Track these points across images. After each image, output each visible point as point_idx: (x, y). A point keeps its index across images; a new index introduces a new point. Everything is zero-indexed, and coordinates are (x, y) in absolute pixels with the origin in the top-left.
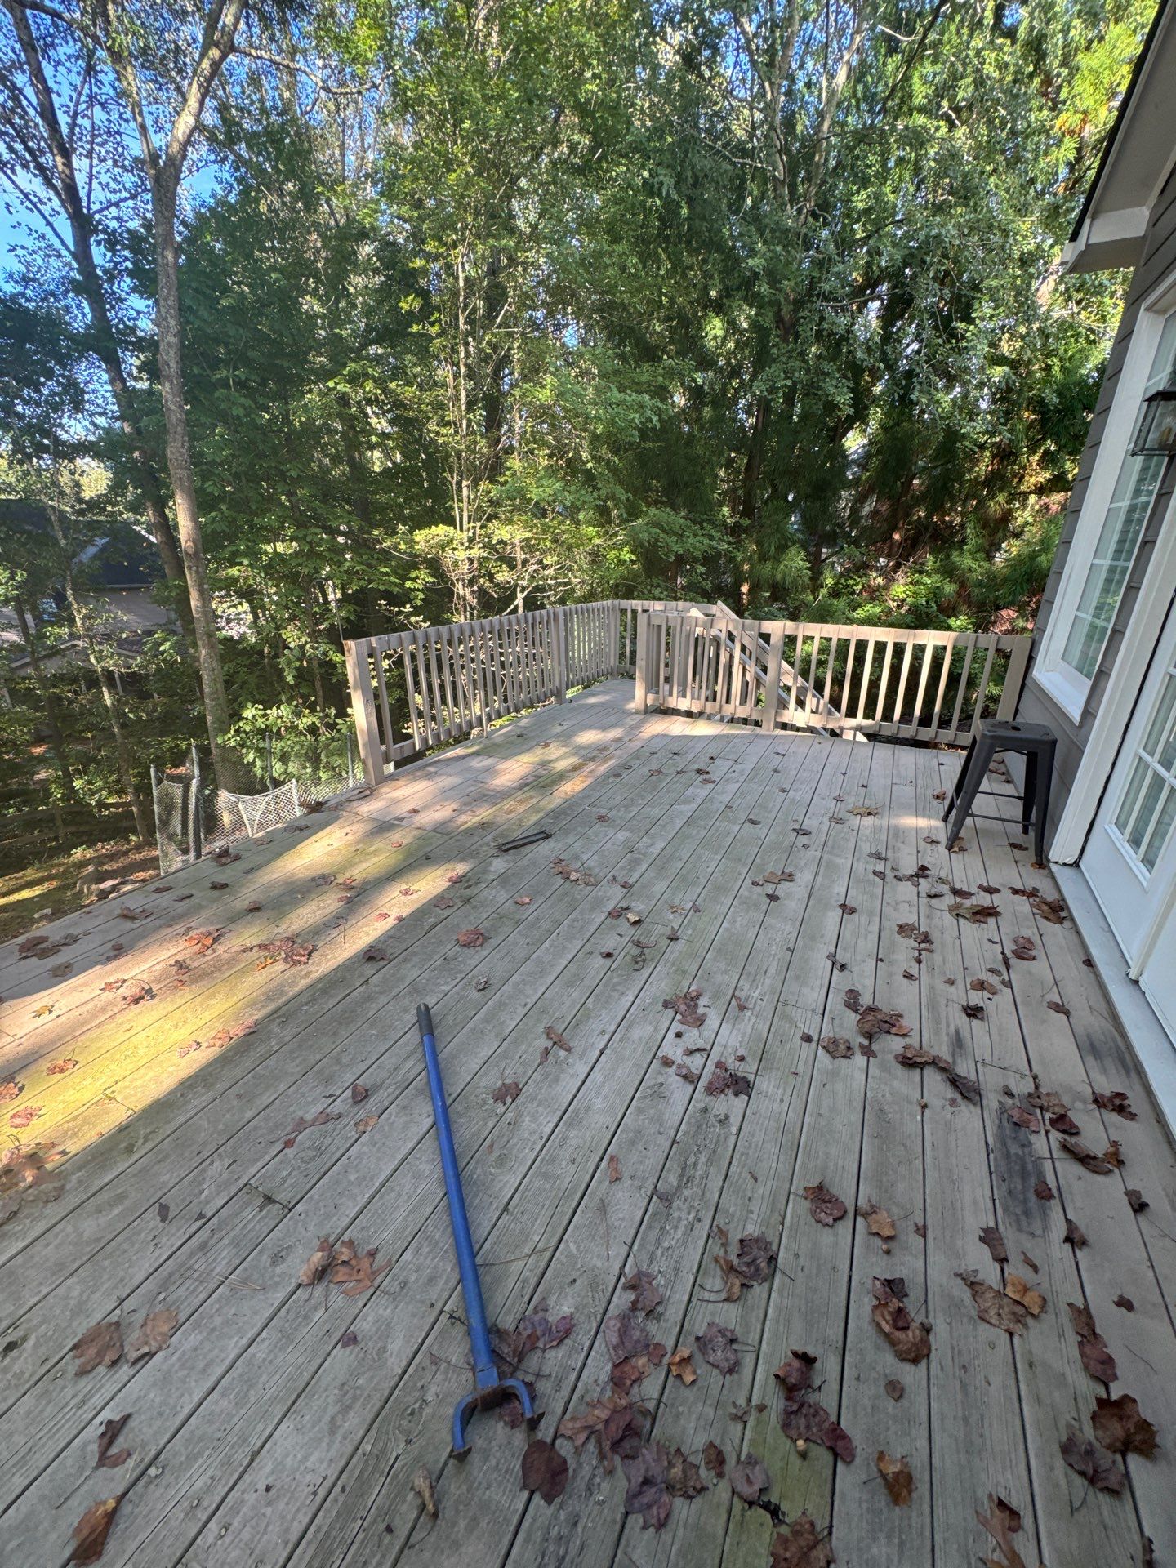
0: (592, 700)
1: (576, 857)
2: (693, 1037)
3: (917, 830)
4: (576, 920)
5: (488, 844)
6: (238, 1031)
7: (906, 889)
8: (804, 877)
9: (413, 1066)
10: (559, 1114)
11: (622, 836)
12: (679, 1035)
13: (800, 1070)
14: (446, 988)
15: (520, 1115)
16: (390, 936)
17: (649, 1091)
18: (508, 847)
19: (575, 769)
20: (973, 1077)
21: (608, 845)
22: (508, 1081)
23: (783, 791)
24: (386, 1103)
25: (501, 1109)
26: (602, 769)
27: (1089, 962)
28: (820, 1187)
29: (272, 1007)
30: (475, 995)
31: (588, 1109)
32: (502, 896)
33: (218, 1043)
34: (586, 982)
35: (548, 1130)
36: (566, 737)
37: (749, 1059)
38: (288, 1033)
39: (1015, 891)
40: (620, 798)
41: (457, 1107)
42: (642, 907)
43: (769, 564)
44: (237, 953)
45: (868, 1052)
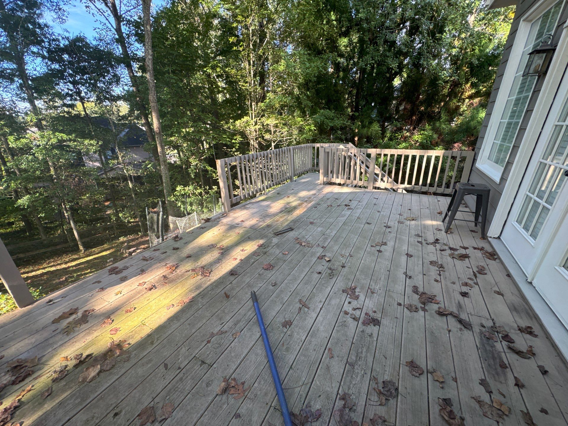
0: (303, 180)
1: (304, 237)
2: (355, 304)
3: (433, 225)
4: (306, 260)
5: (270, 233)
6: (187, 300)
7: (431, 247)
8: (391, 244)
9: (251, 314)
10: (307, 332)
11: (319, 229)
12: (350, 303)
13: (398, 316)
14: (260, 285)
15: (293, 332)
16: (238, 266)
17: (341, 324)
18: (278, 234)
19: (300, 205)
20: (468, 320)
21: (314, 233)
22: (287, 320)
23: (379, 212)
24: (243, 327)
25: (285, 330)
26: (310, 205)
27: (509, 275)
28: (412, 362)
29: (198, 292)
30: (271, 287)
31: (318, 330)
32: (278, 251)
33: (180, 305)
34: (313, 283)
35: (304, 338)
36: (296, 193)
37: (378, 312)
38: (205, 301)
39: (475, 248)
40: (317, 216)
41: (269, 329)
42: (330, 255)
43: (366, 129)
44: (184, 272)
45: (424, 310)
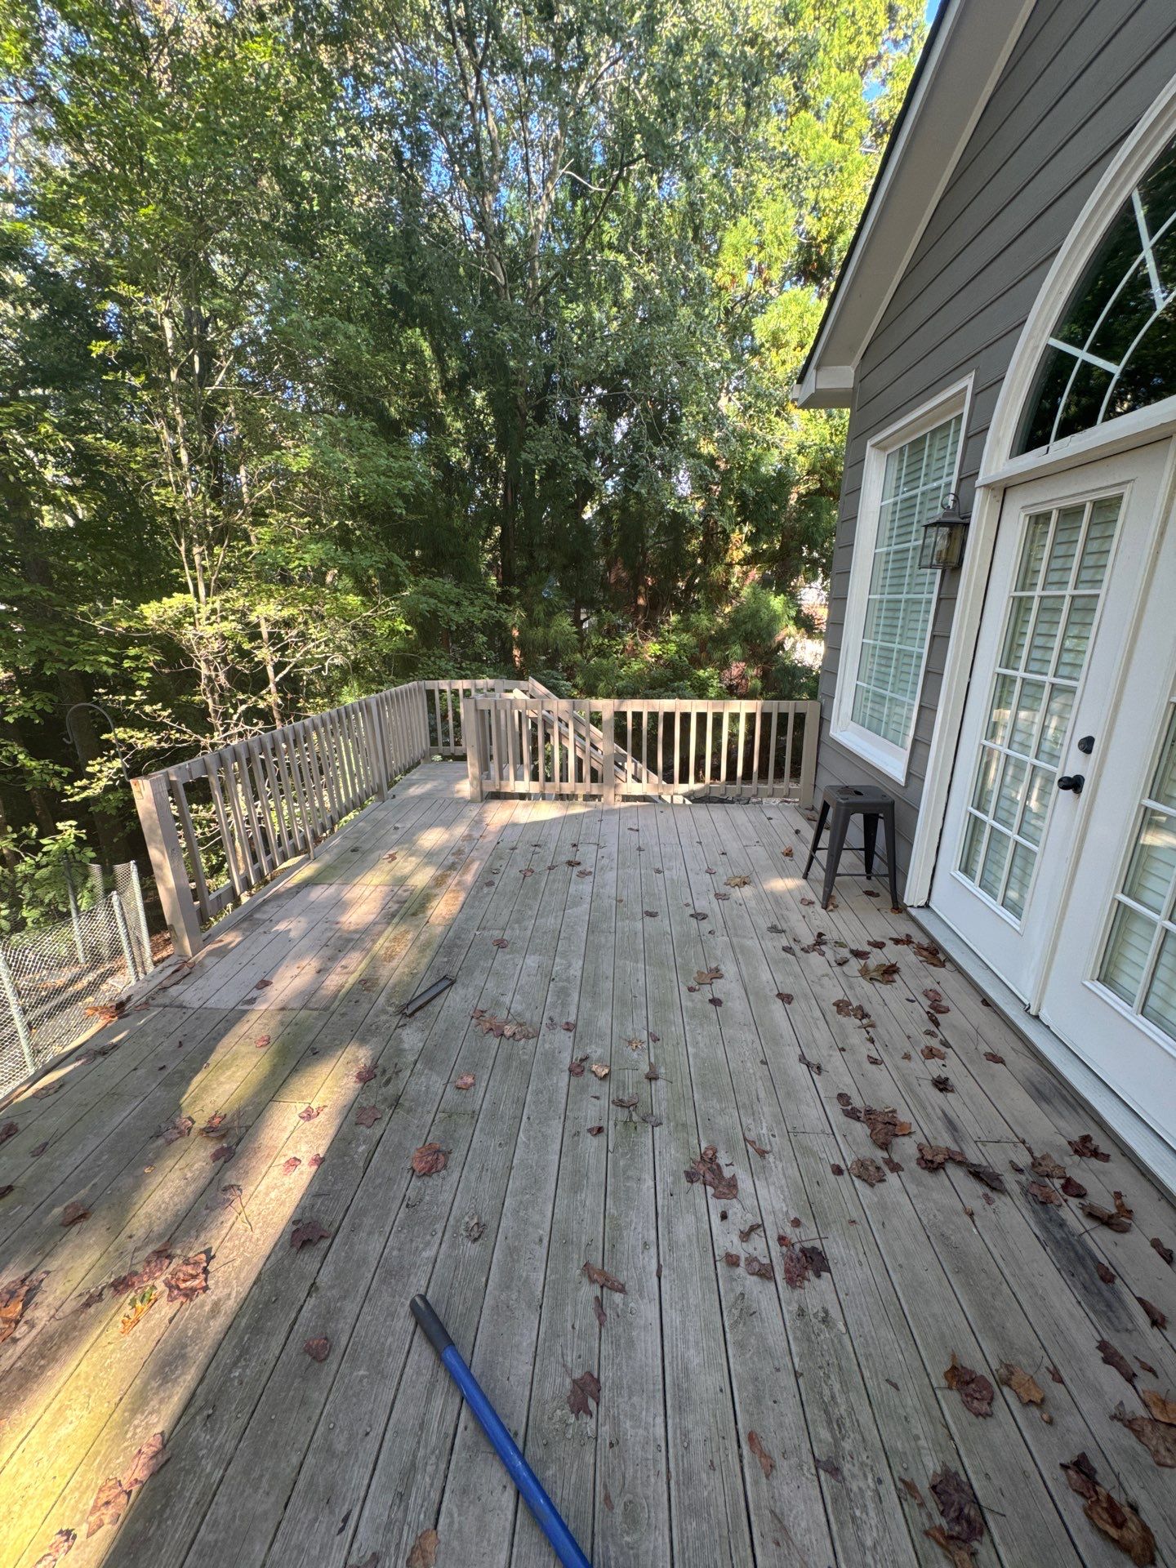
0: (415, 791)
1: (497, 1003)
2: (741, 1215)
3: (790, 892)
4: (538, 1092)
5: (384, 1012)
6: (137, 1472)
7: (814, 956)
8: (729, 969)
9: (444, 1406)
10: (660, 1395)
11: (532, 961)
12: (724, 1216)
13: (855, 1215)
14: (429, 1253)
15: (616, 1423)
16: (318, 1192)
17: (736, 1312)
18: (411, 1009)
19: (439, 882)
20: (985, 1164)
21: (523, 981)
22: (577, 1375)
23: (658, 871)
24: (435, 1496)
25: (590, 1425)
26: (469, 878)
27: (987, 1002)
28: (954, 1368)
29: (177, 1396)
30: (471, 1249)
31: (686, 1370)
32: (437, 1083)
33: (108, 1514)
34: (593, 1178)
35: (660, 1431)
36: (408, 840)
37: (803, 1220)
38: (225, 1437)
39: (897, 942)
40: (506, 913)
41: (534, 1452)
42: (600, 1051)
43: (541, 629)
44: (77, 1312)
45: (896, 1168)
